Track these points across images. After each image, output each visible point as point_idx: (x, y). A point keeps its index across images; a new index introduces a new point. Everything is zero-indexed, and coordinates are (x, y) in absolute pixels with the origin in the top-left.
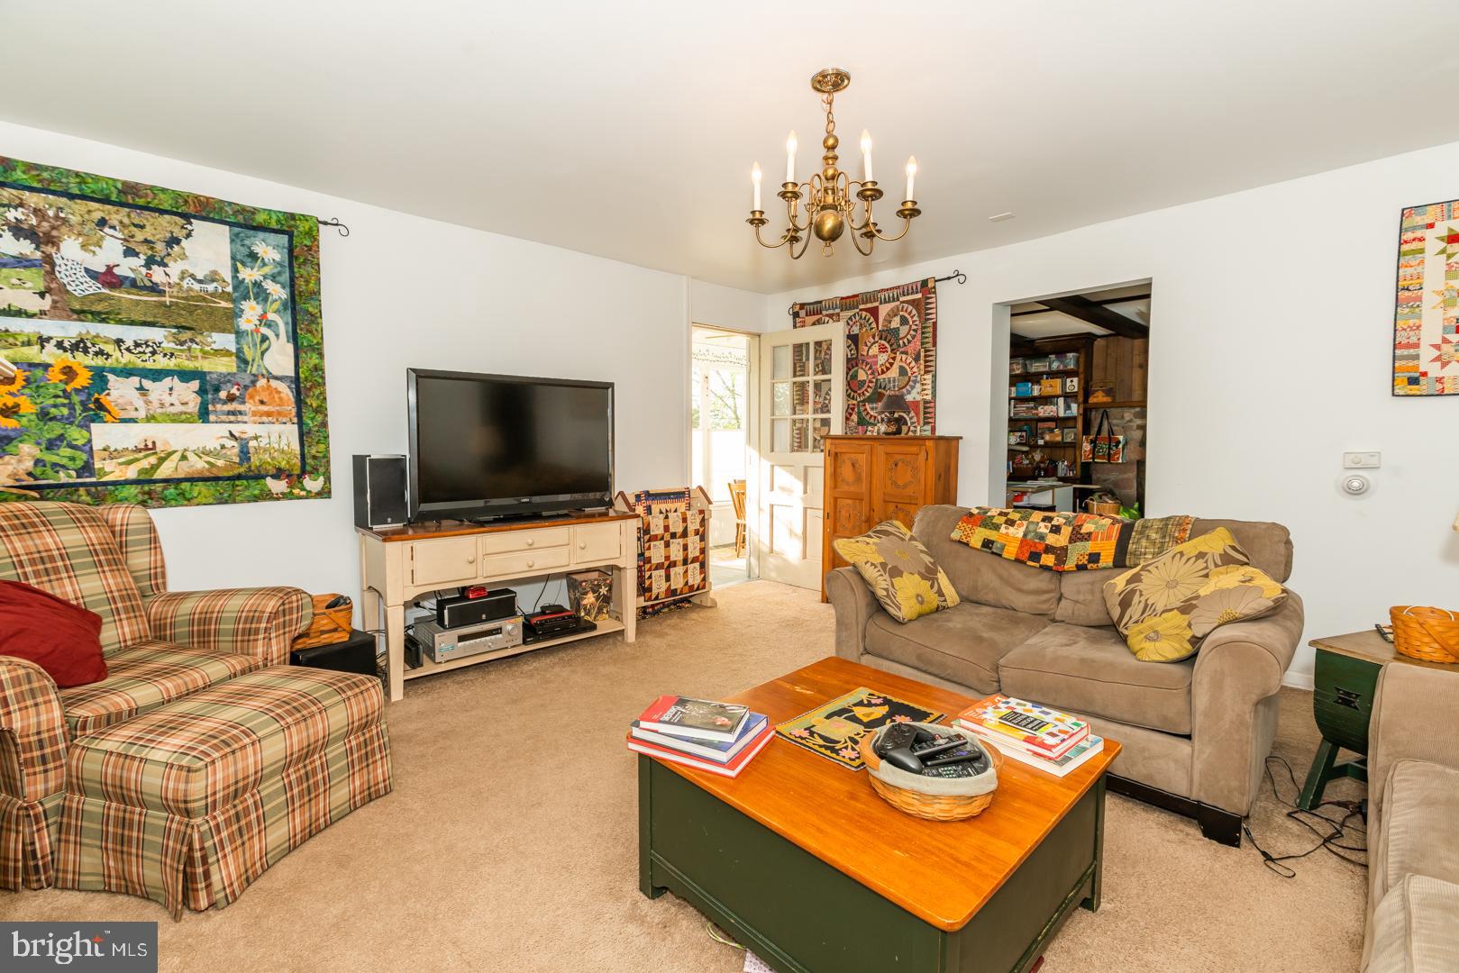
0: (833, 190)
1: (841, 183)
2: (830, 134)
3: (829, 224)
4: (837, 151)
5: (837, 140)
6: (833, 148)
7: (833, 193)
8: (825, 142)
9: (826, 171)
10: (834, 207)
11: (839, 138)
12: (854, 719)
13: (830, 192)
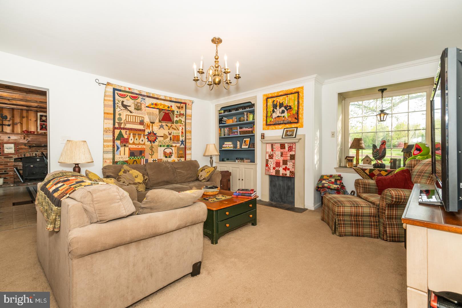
0: (217, 70)
1: (219, 69)
2: (217, 55)
3: (217, 80)
4: (219, 60)
5: (218, 57)
6: (217, 59)
7: (218, 71)
8: (215, 57)
9: (215, 65)
10: (218, 75)
11: (219, 56)
12: (216, 198)
13: (217, 71)
